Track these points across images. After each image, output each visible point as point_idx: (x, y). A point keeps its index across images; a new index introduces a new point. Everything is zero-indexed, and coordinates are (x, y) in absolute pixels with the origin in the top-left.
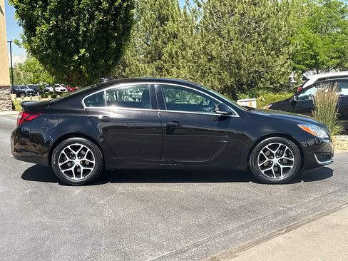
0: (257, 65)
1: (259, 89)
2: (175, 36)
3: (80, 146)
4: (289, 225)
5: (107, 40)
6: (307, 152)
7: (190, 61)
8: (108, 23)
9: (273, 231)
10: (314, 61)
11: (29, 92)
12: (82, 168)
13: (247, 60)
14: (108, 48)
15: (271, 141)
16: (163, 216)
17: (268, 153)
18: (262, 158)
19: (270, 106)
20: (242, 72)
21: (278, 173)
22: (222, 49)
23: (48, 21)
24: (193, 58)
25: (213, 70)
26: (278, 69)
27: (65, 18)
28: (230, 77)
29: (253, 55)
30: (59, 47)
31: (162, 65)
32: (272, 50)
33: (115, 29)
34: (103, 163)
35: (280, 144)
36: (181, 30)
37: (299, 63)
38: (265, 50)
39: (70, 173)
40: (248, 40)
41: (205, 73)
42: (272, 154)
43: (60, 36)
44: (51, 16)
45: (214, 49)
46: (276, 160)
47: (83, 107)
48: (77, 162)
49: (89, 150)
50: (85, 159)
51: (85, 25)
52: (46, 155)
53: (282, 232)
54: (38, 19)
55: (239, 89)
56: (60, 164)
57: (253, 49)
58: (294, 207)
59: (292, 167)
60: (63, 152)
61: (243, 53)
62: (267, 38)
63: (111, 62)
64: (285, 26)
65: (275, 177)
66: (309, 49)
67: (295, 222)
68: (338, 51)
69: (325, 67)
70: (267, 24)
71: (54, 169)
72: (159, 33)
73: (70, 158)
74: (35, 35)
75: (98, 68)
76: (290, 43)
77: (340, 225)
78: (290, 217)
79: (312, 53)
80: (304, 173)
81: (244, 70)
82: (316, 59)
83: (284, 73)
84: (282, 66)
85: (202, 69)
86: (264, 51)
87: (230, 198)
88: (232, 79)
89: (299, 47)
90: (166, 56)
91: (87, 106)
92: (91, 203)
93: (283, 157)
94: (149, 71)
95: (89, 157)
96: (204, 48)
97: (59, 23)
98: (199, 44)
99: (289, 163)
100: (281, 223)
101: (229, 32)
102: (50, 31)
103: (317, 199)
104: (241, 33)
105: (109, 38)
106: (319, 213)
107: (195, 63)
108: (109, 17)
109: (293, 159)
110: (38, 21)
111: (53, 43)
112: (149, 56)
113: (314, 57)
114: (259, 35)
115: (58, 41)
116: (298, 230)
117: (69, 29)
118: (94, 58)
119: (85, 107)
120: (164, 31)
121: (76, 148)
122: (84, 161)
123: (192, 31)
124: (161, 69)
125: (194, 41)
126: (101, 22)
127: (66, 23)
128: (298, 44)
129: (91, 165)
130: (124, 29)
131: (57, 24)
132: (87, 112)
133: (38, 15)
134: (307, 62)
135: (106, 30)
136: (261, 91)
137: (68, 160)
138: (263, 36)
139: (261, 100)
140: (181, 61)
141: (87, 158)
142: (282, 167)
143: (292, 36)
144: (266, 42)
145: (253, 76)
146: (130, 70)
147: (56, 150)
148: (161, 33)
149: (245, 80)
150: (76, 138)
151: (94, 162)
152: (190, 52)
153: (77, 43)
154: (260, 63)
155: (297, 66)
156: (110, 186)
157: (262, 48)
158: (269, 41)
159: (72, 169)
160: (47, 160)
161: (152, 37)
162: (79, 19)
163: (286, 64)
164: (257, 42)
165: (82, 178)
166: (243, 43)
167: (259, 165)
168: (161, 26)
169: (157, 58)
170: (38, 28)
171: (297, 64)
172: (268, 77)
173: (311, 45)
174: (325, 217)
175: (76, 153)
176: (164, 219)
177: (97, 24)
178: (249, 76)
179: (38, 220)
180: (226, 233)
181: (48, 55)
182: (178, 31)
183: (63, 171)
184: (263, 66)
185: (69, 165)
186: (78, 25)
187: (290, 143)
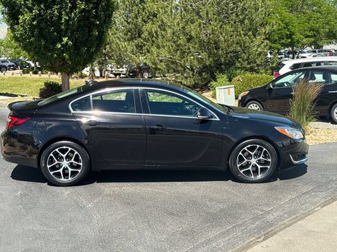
0: (234, 46)
1: (237, 68)
2: (155, 15)
3: (68, 149)
4: (266, 231)
5: (89, 27)
6: (282, 152)
7: (169, 41)
8: (89, 11)
9: (252, 239)
10: (289, 40)
11: (10, 66)
12: (70, 170)
13: (225, 41)
14: (90, 36)
15: (249, 143)
16: (148, 222)
17: (246, 154)
18: (241, 159)
19: (247, 92)
20: (220, 52)
21: (256, 172)
22: (201, 30)
23: (31, 10)
24: (172, 38)
25: (192, 50)
26: (255, 49)
27: (48, 7)
28: (209, 57)
29: (231, 36)
30: (42, 35)
31: (142, 43)
32: (250, 30)
33: (97, 17)
34: (89, 164)
35: (258, 146)
36: (161, 11)
37: (275, 42)
38: (243, 30)
39: (58, 175)
40: (226, 20)
41: (184, 52)
42: (250, 155)
43: (43, 25)
44: (34, 5)
45: (193, 29)
46: (254, 161)
47: (70, 112)
48: (65, 164)
49: (76, 153)
50: (72, 161)
51: (67, 14)
52: (35, 157)
53: (260, 240)
54: (21, 7)
55: (217, 68)
56: (49, 167)
57: (231, 29)
58: (272, 210)
59: (269, 167)
60: (51, 155)
61: (222, 34)
62: (244, 19)
63: (93, 50)
64: (262, 7)
65: (253, 177)
66: (285, 28)
67: (272, 228)
68: (313, 30)
69: (300, 45)
70: (244, 4)
71: (43, 170)
72: (138, 11)
73: (58, 160)
74: (18, 23)
75: (80, 55)
76: (266, 24)
77: (313, 231)
78: (268, 222)
79: (288, 33)
80: (280, 172)
81: (222, 50)
82: (291, 38)
83: (261, 53)
84: (259, 46)
85: (181, 50)
86: (242, 32)
87: (211, 200)
88: (211, 59)
89: (275, 27)
90: (145, 35)
91: (74, 110)
92: (80, 207)
93: (261, 158)
94: (129, 48)
95: (77, 159)
96: (183, 28)
97: (42, 11)
98: (178, 24)
99: (266, 163)
100: (260, 229)
101: (207, 13)
102: (33, 20)
103: (292, 201)
104: (219, 14)
105: (91, 27)
106: (294, 216)
107: (174, 42)
108: (91, 6)
109: (270, 160)
110: (21, 10)
111: (36, 32)
112: (129, 34)
113: (290, 36)
114: (237, 15)
115: (41, 29)
116: (275, 237)
117: (51, 18)
118: (77, 46)
119: (72, 111)
120: (144, 9)
121: (63, 151)
122: (71, 163)
123: (171, 11)
124: (141, 47)
125: (174, 22)
126: (83, 10)
127: (49, 12)
128: (274, 24)
129: (78, 167)
130: (106, 17)
131: (40, 13)
132: (74, 116)
133: (20, 4)
134: (283, 41)
135: (88, 19)
136: (238, 71)
137: (57, 162)
138: (240, 17)
139: (239, 80)
140: (160, 40)
141: (74, 160)
142: (259, 167)
143: (269, 15)
144: (244, 23)
145: (231, 57)
146: (110, 48)
147: (45, 153)
148: (141, 11)
149: (223, 60)
150: (64, 142)
151: (81, 164)
152: (169, 31)
153: (59, 31)
154: (237, 44)
155: (273, 45)
156: (96, 185)
157: (240, 29)
158: (246, 21)
159: (61, 170)
160: (36, 162)
161: (132, 15)
162: (61, 8)
163: (263, 45)
164: (235, 23)
165: (70, 179)
166: (221, 23)
167: (238, 166)
168: (140, 3)
169: (137, 35)
170: (21, 17)
171: (274, 43)
172: (246, 57)
173: (287, 24)
174: (300, 222)
175: (64, 156)
176: (150, 227)
177: (79, 13)
178: (227, 56)
179: (30, 227)
180: (208, 242)
181: (31, 43)
182: (158, 11)
183: (52, 173)
184: (241, 46)
185: (57, 166)
186: (61, 14)
187: (267, 144)
